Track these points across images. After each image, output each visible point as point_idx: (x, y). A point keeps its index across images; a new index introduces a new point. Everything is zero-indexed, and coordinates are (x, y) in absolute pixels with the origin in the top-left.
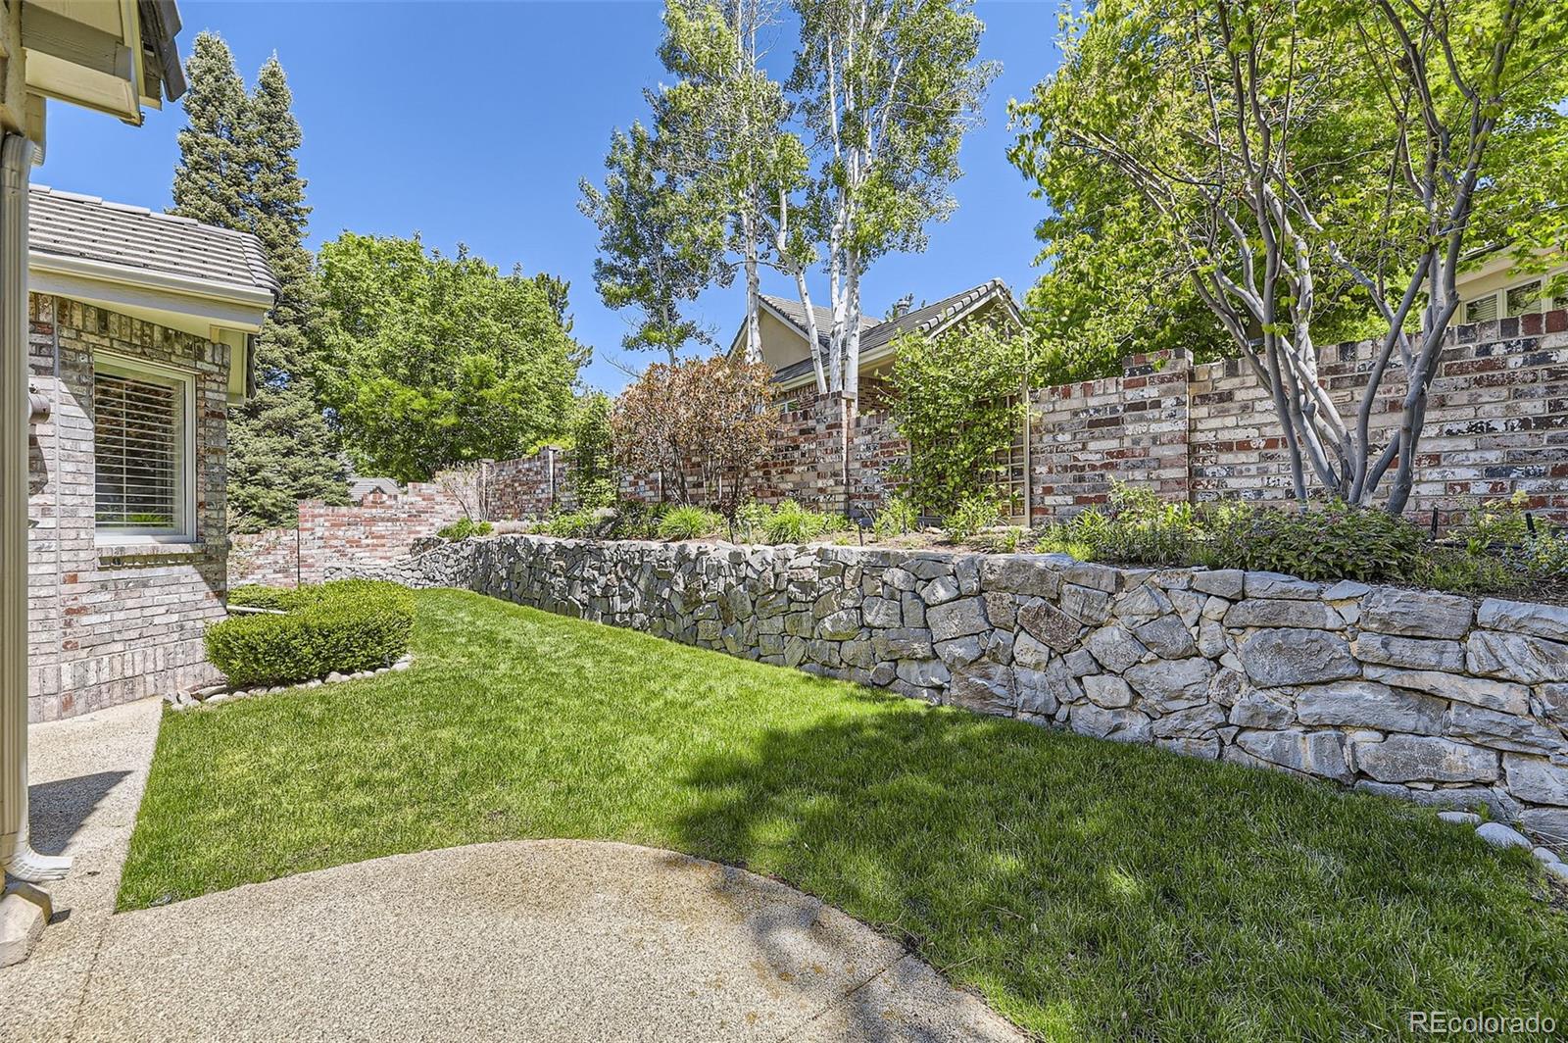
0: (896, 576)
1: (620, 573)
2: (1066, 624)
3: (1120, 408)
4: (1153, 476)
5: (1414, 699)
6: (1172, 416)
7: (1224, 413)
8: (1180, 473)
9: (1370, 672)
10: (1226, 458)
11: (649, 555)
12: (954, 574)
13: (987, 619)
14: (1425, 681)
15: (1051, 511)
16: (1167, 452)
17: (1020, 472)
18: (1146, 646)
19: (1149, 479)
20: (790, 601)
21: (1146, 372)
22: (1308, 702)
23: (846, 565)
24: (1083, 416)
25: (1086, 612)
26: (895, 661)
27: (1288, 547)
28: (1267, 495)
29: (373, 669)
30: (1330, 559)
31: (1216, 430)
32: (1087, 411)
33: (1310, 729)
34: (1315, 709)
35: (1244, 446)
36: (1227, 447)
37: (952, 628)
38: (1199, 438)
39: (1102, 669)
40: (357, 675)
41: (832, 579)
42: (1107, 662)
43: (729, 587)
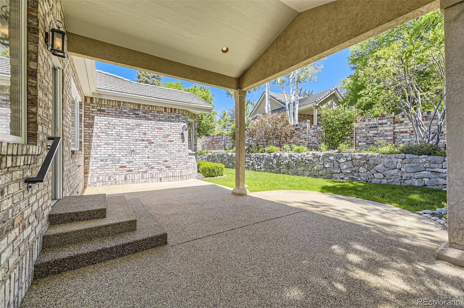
0: (332, 158)
1: (257, 160)
2: (370, 165)
3: (377, 124)
4: (385, 138)
5: (434, 173)
6: (389, 126)
7: (401, 125)
8: (392, 138)
9: (427, 169)
10: (402, 135)
11: (265, 156)
12: (346, 157)
13: (353, 165)
14: (436, 170)
15: (360, 146)
16: (389, 133)
17: (353, 138)
18: (387, 168)
19: (384, 139)
20: (306, 164)
21: (383, 117)
22: (416, 175)
23: (320, 156)
24: (368, 126)
25: (374, 162)
26: (332, 174)
27: (413, 150)
28: (411, 142)
30: (421, 152)
31: (400, 129)
32: (369, 125)
33: (417, 179)
34: (418, 176)
35: (406, 132)
36: (402, 132)
37: (345, 167)
38: (396, 130)
39: (378, 172)
41: (316, 159)
42: (379, 171)
43: (289, 162)
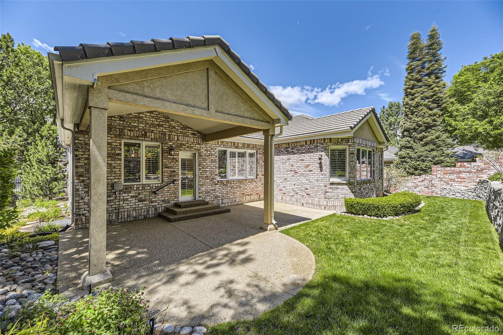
29: (378, 217)
40: (372, 217)
